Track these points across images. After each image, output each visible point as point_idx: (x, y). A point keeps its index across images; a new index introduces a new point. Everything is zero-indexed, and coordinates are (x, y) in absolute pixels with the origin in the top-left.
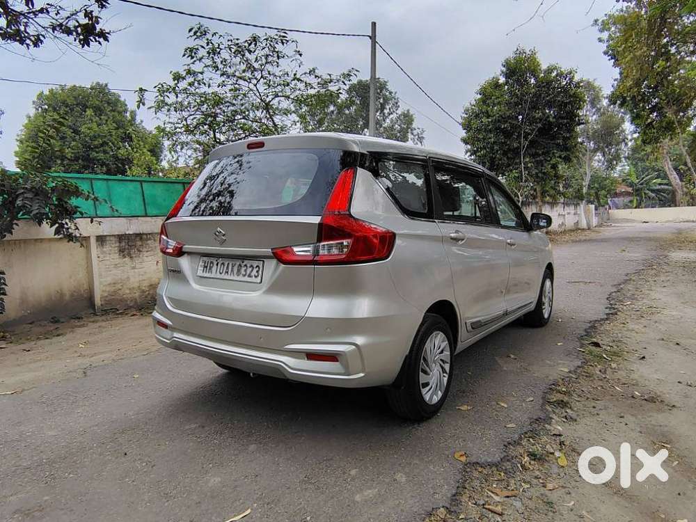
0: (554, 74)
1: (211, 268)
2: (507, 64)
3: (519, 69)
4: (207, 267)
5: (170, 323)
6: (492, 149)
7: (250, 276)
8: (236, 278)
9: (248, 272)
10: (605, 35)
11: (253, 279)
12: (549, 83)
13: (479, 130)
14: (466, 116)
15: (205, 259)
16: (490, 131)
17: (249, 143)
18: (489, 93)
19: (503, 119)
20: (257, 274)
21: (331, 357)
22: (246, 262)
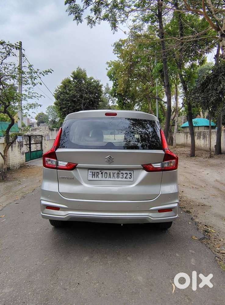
0: (92, 80)
1: (97, 176)
2: (73, 73)
3: (79, 76)
4: (95, 175)
5: (67, 207)
6: (69, 108)
7: (126, 178)
8: (117, 179)
9: (124, 177)
10: (109, 69)
11: (129, 179)
12: (90, 84)
13: (63, 100)
14: (56, 93)
15: (92, 171)
16: (68, 101)
17: (106, 112)
18: (66, 84)
19: (74, 96)
20: (130, 177)
21: (169, 210)
22: (122, 171)
